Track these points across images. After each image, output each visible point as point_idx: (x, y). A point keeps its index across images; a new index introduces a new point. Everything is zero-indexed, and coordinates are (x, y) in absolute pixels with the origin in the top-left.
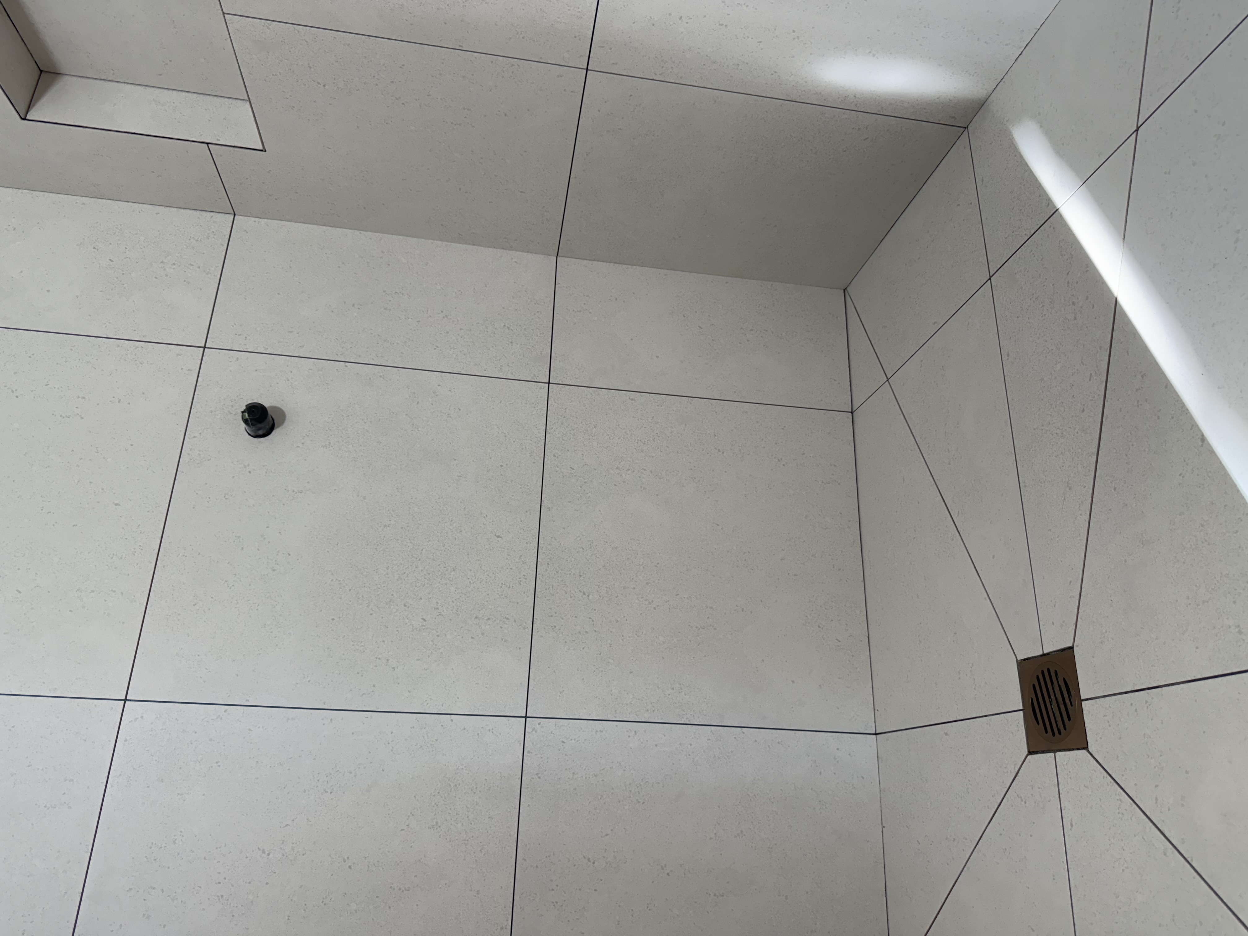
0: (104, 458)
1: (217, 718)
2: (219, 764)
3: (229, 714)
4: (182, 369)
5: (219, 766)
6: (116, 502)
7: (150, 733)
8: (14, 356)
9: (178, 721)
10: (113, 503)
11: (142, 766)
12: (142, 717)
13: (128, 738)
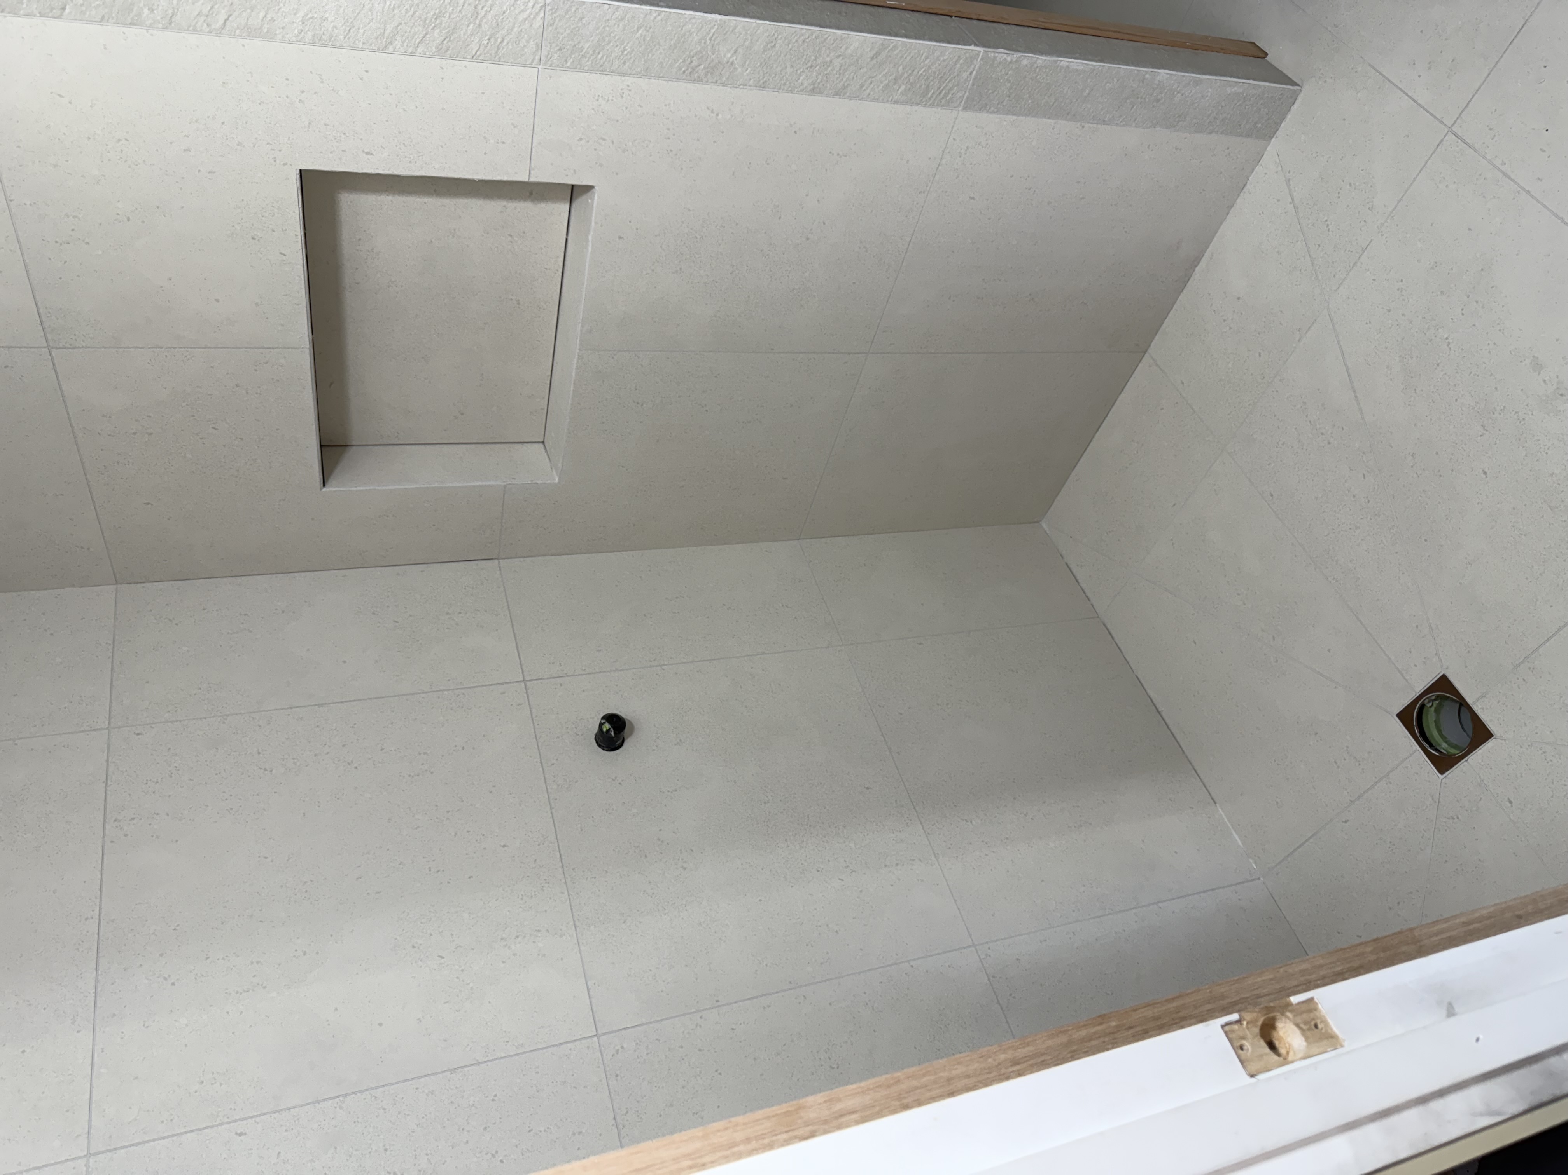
0: (471, 805)
1: (697, 1026)
2: (719, 1072)
3: (705, 1020)
4: (512, 705)
5: (720, 1074)
6: (502, 844)
7: (638, 1060)
8: (335, 729)
9: (659, 1040)
10: (501, 846)
11: (645, 1096)
12: (622, 1047)
13: (618, 1072)
